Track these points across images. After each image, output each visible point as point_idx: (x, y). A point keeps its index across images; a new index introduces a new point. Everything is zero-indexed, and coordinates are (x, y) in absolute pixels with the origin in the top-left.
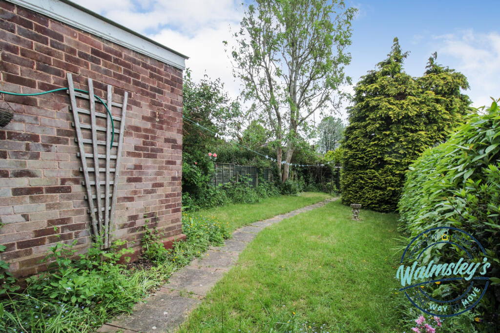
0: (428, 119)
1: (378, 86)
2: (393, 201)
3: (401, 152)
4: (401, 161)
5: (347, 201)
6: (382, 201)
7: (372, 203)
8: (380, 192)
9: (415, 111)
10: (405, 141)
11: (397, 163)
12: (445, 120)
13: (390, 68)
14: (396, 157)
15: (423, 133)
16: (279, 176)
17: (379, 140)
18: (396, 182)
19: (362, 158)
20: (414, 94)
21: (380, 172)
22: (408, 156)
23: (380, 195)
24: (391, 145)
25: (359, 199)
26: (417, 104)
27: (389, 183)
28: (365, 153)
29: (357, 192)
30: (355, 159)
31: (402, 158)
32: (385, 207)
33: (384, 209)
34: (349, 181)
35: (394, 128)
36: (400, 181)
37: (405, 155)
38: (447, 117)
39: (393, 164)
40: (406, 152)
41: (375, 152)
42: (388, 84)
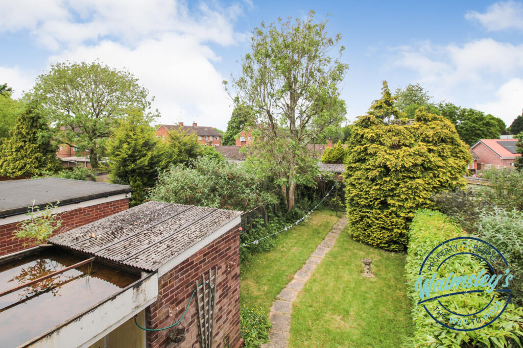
0: (424, 168)
1: (373, 135)
2: (401, 241)
3: (403, 196)
4: (404, 204)
5: (356, 237)
6: (391, 242)
7: (381, 243)
8: (387, 234)
9: (411, 162)
10: (405, 187)
11: (400, 206)
12: (439, 167)
13: (382, 113)
14: (399, 201)
15: (420, 181)
16: (285, 205)
17: (381, 185)
18: (401, 224)
19: (366, 199)
20: (408, 144)
21: (385, 213)
22: (409, 200)
23: (388, 236)
24: (392, 190)
25: (367, 237)
26: (411, 155)
27: (396, 225)
28: (369, 195)
29: (365, 230)
30: (360, 198)
31: (405, 202)
32: (395, 247)
33: (393, 249)
34: (356, 219)
35: (393, 175)
36: (404, 223)
37: (406, 199)
38: (441, 164)
39: (396, 207)
40: (408, 197)
41: (378, 195)
42: (383, 133)
